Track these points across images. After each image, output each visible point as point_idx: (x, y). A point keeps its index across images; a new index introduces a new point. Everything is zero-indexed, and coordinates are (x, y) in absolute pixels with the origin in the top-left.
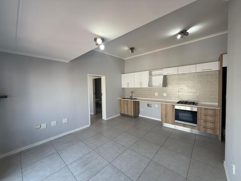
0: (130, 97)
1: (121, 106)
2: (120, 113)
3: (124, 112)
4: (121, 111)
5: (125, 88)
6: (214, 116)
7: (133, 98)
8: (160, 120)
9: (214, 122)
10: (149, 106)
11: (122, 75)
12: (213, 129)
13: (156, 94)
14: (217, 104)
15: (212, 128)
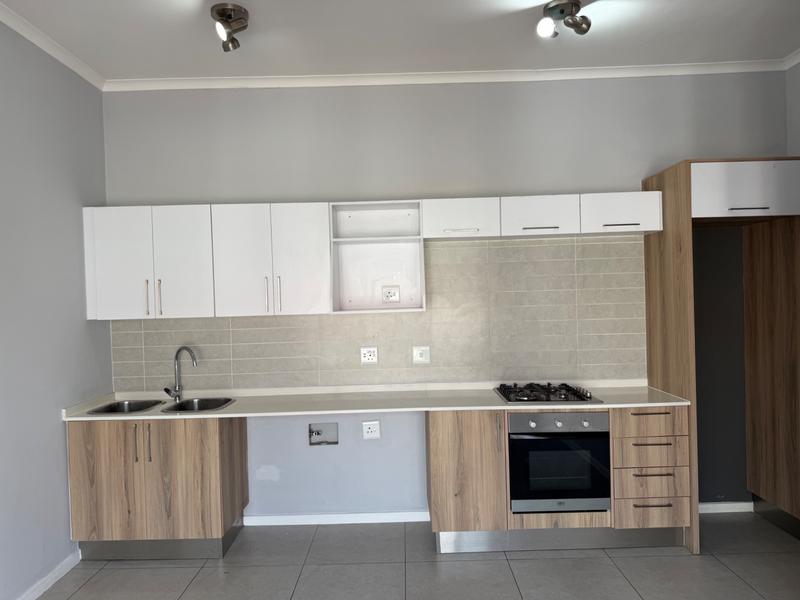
0: (164, 396)
1: (93, 480)
2: (82, 544)
3: (128, 524)
4: (96, 527)
5: (106, 323)
6: (671, 440)
7: (191, 394)
8: (424, 516)
9: (671, 471)
10: (315, 438)
11: (89, 213)
12: (670, 505)
13: (368, 355)
14: (644, 382)
15: (665, 502)
